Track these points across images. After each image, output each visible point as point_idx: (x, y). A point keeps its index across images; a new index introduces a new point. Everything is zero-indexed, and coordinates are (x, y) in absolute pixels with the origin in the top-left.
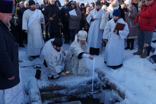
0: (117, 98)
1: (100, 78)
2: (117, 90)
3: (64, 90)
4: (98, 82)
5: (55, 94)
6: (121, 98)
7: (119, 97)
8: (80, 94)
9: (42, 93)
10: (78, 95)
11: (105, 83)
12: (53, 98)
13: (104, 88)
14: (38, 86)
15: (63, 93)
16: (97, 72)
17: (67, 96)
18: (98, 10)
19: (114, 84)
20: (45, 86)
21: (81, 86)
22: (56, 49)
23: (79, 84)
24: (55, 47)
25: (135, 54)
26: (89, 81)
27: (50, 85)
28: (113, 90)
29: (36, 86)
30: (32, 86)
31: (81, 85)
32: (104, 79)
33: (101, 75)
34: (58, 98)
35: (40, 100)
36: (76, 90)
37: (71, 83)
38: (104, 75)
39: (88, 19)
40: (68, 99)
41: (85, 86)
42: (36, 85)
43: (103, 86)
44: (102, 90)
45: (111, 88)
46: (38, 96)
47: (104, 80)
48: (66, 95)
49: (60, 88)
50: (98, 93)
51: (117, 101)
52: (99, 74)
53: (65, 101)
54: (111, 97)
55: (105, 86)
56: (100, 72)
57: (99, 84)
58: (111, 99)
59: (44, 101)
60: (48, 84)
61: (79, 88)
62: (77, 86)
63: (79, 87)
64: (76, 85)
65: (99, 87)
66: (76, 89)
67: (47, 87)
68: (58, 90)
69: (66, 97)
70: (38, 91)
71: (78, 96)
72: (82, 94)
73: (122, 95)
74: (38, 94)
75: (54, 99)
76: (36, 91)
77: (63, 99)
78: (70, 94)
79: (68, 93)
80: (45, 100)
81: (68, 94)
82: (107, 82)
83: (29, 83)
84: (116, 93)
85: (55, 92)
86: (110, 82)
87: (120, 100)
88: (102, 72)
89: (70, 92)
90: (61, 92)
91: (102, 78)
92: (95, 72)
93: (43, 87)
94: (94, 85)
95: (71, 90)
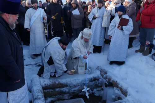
0: (120, 95)
1: (102, 76)
2: (119, 88)
3: (66, 88)
4: (100, 80)
5: (58, 92)
6: (123, 96)
7: (122, 95)
9: (44, 91)
11: (107, 80)
12: (55, 95)
13: (106, 86)
14: (40, 84)
15: (65, 92)
16: (99, 69)
17: (70, 93)
18: (100, 8)
19: (116, 82)
20: (47, 84)
22: (62, 47)
23: (81, 82)
24: (62, 45)
25: (137, 51)
26: (91, 79)
27: (53, 83)
28: (115, 87)
29: (39, 84)
30: (35, 84)
31: (83, 82)
32: (107, 76)
33: (103, 72)
34: (61, 96)
35: (42, 97)
36: (79, 88)
37: (73, 80)
38: (106, 73)
39: (90, 18)
40: (71, 97)
41: (87, 84)
43: (106, 84)
44: (104, 87)
45: (114, 85)
46: (41, 94)
47: (106, 78)
48: (68, 93)
49: (62, 86)
50: (100, 90)
51: (119, 98)
52: (101, 72)
53: (67, 98)
54: (113, 95)
55: (107, 84)
56: (102, 69)
57: (101, 82)
58: (114, 97)
59: (47, 99)
60: (51, 82)
61: (82, 85)
62: (79, 84)
64: (79, 82)
65: (101, 84)
66: (79, 87)
67: (50, 85)
68: (60, 87)
69: (68, 94)
70: (41, 89)
71: (81, 94)
73: (124, 92)
74: (41, 92)
75: (57, 96)
76: (39, 89)
77: (66, 96)
78: (73, 92)
79: (70, 90)
80: (48, 97)
81: (71, 92)
82: (109, 79)
83: (32, 80)
84: (119, 90)
85: (58, 89)
86: (112, 80)
87: (122, 97)
88: (104, 70)
89: (72, 90)
90: (64, 90)
91: (105, 76)
92: (97, 70)
93: (45, 85)
94: (97, 82)
95: (74, 87)
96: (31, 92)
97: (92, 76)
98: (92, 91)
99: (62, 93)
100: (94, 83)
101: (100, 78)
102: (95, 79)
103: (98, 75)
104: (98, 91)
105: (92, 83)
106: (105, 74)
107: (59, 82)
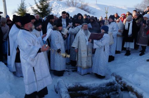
1: (118, 81)
2: (134, 92)
3: (87, 91)
5: (79, 94)
8: (100, 95)
10: (98, 95)
11: (122, 85)
12: (77, 97)
13: (122, 90)
14: (66, 87)
15: (86, 93)
16: (115, 75)
19: (131, 87)
20: (71, 87)
21: (101, 87)
23: (99, 86)
25: (148, 60)
26: (108, 84)
27: (75, 86)
31: (101, 86)
32: (122, 82)
36: (97, 91)
38: (121, 79)
41: (104, 88)
42: (64, 86)
45: (129, 90)
48: (88, 95)
49: (83, 88)
50: (115, 94)
52: (116, 78)
55: (123, 88)
56: (117, 76)
57: (116, 86)
60: (74, 85)
63: (99, 88)
64: (97, 86)
65: (116, 88)
66: (97, 90)
67: (73, 87)
68: (81, 90)
69: (88, 96)
72: (102, 95)
73: (139, 97)
74: (68, 93)
76: (66, 90)
78: (92, 94)
81: (90, 94)
82: (124, 84)
83: (58, 83)
84: (134, 94)
85: (79, 92)
88: (119, 76)
89: (92, 92)
90: (84, 92)
93: (69, 87)
94: (112, 87)
95: (93, 90)
96: (57, 93)
98: (108, 94)
99: (83, 95)
100: (110, 87)
101: (115, 84)
102: (111, 84)
104: (113, 94)
105: (108, 88)
106: (120, 80)
107: (81, 85)
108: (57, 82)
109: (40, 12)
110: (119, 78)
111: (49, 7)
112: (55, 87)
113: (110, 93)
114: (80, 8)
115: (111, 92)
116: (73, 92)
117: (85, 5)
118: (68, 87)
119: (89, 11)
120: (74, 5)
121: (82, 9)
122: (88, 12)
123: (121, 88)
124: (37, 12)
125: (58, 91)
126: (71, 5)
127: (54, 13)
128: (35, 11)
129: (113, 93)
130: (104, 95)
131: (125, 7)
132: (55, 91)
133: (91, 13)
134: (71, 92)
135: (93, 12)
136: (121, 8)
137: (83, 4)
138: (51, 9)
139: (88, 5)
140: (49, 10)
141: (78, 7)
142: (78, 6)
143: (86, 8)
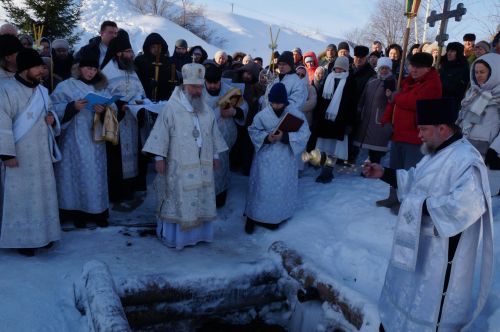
0: (340, 324)
1: (289, 270)
2: (338, 303)
3: (187, 302)
4: (282, 281)
5: (162, 312)
6: (351, 326)
7: (345, 323)
8: (230, 313)
10: (225, 316)
11: (303, 281)
12: (153, 323)
13: (302, 298)
14: (115, 291)
15: (184, 311)
16: (280, 250)
17: (195, 317)
19: (331, 286)
20: (133, 290)
21: (236, 290)
23: (229, 286)
26: (258, 277)
27: (148, 286)
28: (326, 303)
31: (234, 287)
32: (301, 272)
36: (222, 302)
37: (207, 281)
38: (298, 262)
41: (245, 291)
44: (294, 302)
45: (322, 297)
47: (299, 276)
48: (191, 316)
49: (176, 295)
50: (280, 310)
52: (284, 258)
54: (320, 323)
55: (305, 292)
56: (286, 251)
57: (284, 286)
58: (322, 328)
60: (142, 282)
61: (230, 295)
62: (223, 290)
63: (229, 292)
64: (222, 287)
65: (283, 293)
66: (222, 300)
67: (141, 291)
68: (170, 300)
69: (190, 321)
71: (225, 319)
72: (237, 314)
73: (353, 317)
75: (157, 326)
77: (184, 326)
78: (203, 313)
79: (198, 309)
81: (198, 314)
82: (310, 280)
83: (88, 278)
84: (337, 311)
85: (162, 306)
86: (320, 281)
87: (346, 329)
88: (293, 252)
89: (204, 307)
90: (180, 307)
91: (295, 270)
92: (272, 252)
93: (126, 291)
94: (270, 288)
95: (208, 300)
96: (83, 312)
97: (259, 269)
98: (257, 311)
99: (174, 317)
100: (265, 289)
101: (281, 277)
102: (268, 279)
103: (276, 267)
104: (273, 311)
105: (258, 290)
106: (295, 265)
107: (167, 285)
108: (85, 274)
109: (36, 20)
110: (292, 259)
111: (71, 7)
112: (77, 291)
113: (262, 307)
114: (176, 21)
115: (265, 304)
116: (140, 309)
117: (196, 15)
118: (123, 291)
119: (206, 33)
120: (159, 8)
121: (185, 25)
122: (204, 38)
123: (300, 292)
124: (24, 20)
125: (86, 304)
126: (147, 8)
127: (88, 29)
128: (17, 13)
129: (272, 308)
130: (244, 316)
131: (317, 33)
132: (77, 304)
133: (213, 41)
134: (133, 308)
135: (219, 40)
136: (306, 35)
137: (188, 8)
138: (78, 15)
139: (204, 14)
140: (69, 17)
141: (170, 18)
142: (170, 16)
143: (198, 23)
